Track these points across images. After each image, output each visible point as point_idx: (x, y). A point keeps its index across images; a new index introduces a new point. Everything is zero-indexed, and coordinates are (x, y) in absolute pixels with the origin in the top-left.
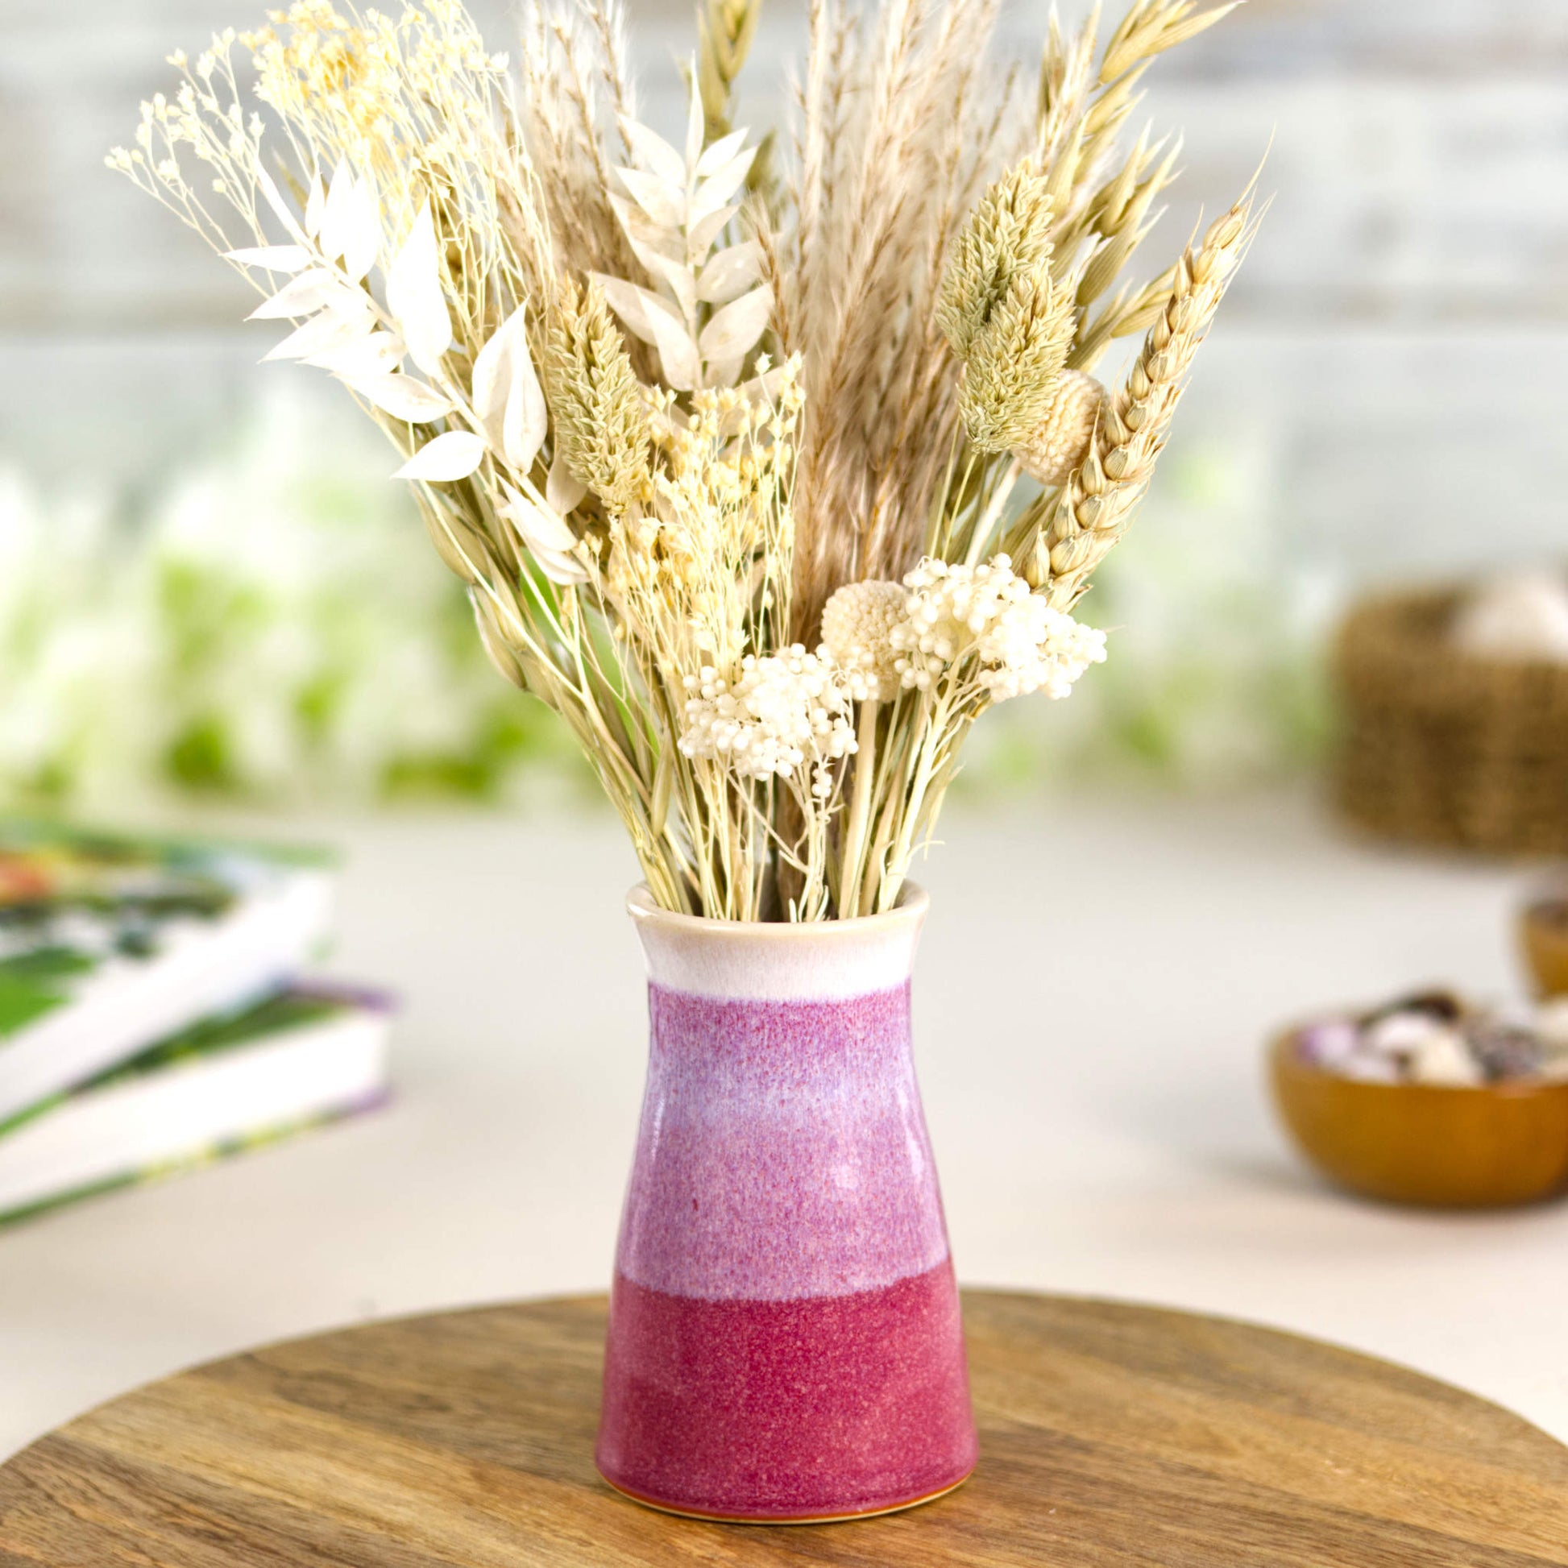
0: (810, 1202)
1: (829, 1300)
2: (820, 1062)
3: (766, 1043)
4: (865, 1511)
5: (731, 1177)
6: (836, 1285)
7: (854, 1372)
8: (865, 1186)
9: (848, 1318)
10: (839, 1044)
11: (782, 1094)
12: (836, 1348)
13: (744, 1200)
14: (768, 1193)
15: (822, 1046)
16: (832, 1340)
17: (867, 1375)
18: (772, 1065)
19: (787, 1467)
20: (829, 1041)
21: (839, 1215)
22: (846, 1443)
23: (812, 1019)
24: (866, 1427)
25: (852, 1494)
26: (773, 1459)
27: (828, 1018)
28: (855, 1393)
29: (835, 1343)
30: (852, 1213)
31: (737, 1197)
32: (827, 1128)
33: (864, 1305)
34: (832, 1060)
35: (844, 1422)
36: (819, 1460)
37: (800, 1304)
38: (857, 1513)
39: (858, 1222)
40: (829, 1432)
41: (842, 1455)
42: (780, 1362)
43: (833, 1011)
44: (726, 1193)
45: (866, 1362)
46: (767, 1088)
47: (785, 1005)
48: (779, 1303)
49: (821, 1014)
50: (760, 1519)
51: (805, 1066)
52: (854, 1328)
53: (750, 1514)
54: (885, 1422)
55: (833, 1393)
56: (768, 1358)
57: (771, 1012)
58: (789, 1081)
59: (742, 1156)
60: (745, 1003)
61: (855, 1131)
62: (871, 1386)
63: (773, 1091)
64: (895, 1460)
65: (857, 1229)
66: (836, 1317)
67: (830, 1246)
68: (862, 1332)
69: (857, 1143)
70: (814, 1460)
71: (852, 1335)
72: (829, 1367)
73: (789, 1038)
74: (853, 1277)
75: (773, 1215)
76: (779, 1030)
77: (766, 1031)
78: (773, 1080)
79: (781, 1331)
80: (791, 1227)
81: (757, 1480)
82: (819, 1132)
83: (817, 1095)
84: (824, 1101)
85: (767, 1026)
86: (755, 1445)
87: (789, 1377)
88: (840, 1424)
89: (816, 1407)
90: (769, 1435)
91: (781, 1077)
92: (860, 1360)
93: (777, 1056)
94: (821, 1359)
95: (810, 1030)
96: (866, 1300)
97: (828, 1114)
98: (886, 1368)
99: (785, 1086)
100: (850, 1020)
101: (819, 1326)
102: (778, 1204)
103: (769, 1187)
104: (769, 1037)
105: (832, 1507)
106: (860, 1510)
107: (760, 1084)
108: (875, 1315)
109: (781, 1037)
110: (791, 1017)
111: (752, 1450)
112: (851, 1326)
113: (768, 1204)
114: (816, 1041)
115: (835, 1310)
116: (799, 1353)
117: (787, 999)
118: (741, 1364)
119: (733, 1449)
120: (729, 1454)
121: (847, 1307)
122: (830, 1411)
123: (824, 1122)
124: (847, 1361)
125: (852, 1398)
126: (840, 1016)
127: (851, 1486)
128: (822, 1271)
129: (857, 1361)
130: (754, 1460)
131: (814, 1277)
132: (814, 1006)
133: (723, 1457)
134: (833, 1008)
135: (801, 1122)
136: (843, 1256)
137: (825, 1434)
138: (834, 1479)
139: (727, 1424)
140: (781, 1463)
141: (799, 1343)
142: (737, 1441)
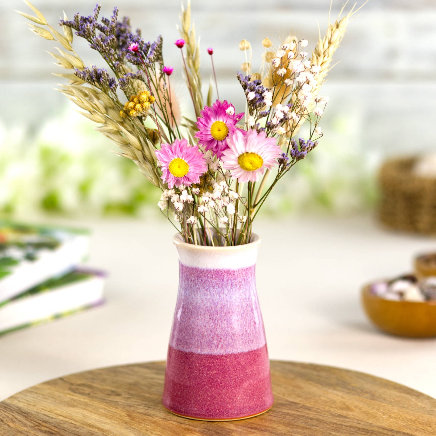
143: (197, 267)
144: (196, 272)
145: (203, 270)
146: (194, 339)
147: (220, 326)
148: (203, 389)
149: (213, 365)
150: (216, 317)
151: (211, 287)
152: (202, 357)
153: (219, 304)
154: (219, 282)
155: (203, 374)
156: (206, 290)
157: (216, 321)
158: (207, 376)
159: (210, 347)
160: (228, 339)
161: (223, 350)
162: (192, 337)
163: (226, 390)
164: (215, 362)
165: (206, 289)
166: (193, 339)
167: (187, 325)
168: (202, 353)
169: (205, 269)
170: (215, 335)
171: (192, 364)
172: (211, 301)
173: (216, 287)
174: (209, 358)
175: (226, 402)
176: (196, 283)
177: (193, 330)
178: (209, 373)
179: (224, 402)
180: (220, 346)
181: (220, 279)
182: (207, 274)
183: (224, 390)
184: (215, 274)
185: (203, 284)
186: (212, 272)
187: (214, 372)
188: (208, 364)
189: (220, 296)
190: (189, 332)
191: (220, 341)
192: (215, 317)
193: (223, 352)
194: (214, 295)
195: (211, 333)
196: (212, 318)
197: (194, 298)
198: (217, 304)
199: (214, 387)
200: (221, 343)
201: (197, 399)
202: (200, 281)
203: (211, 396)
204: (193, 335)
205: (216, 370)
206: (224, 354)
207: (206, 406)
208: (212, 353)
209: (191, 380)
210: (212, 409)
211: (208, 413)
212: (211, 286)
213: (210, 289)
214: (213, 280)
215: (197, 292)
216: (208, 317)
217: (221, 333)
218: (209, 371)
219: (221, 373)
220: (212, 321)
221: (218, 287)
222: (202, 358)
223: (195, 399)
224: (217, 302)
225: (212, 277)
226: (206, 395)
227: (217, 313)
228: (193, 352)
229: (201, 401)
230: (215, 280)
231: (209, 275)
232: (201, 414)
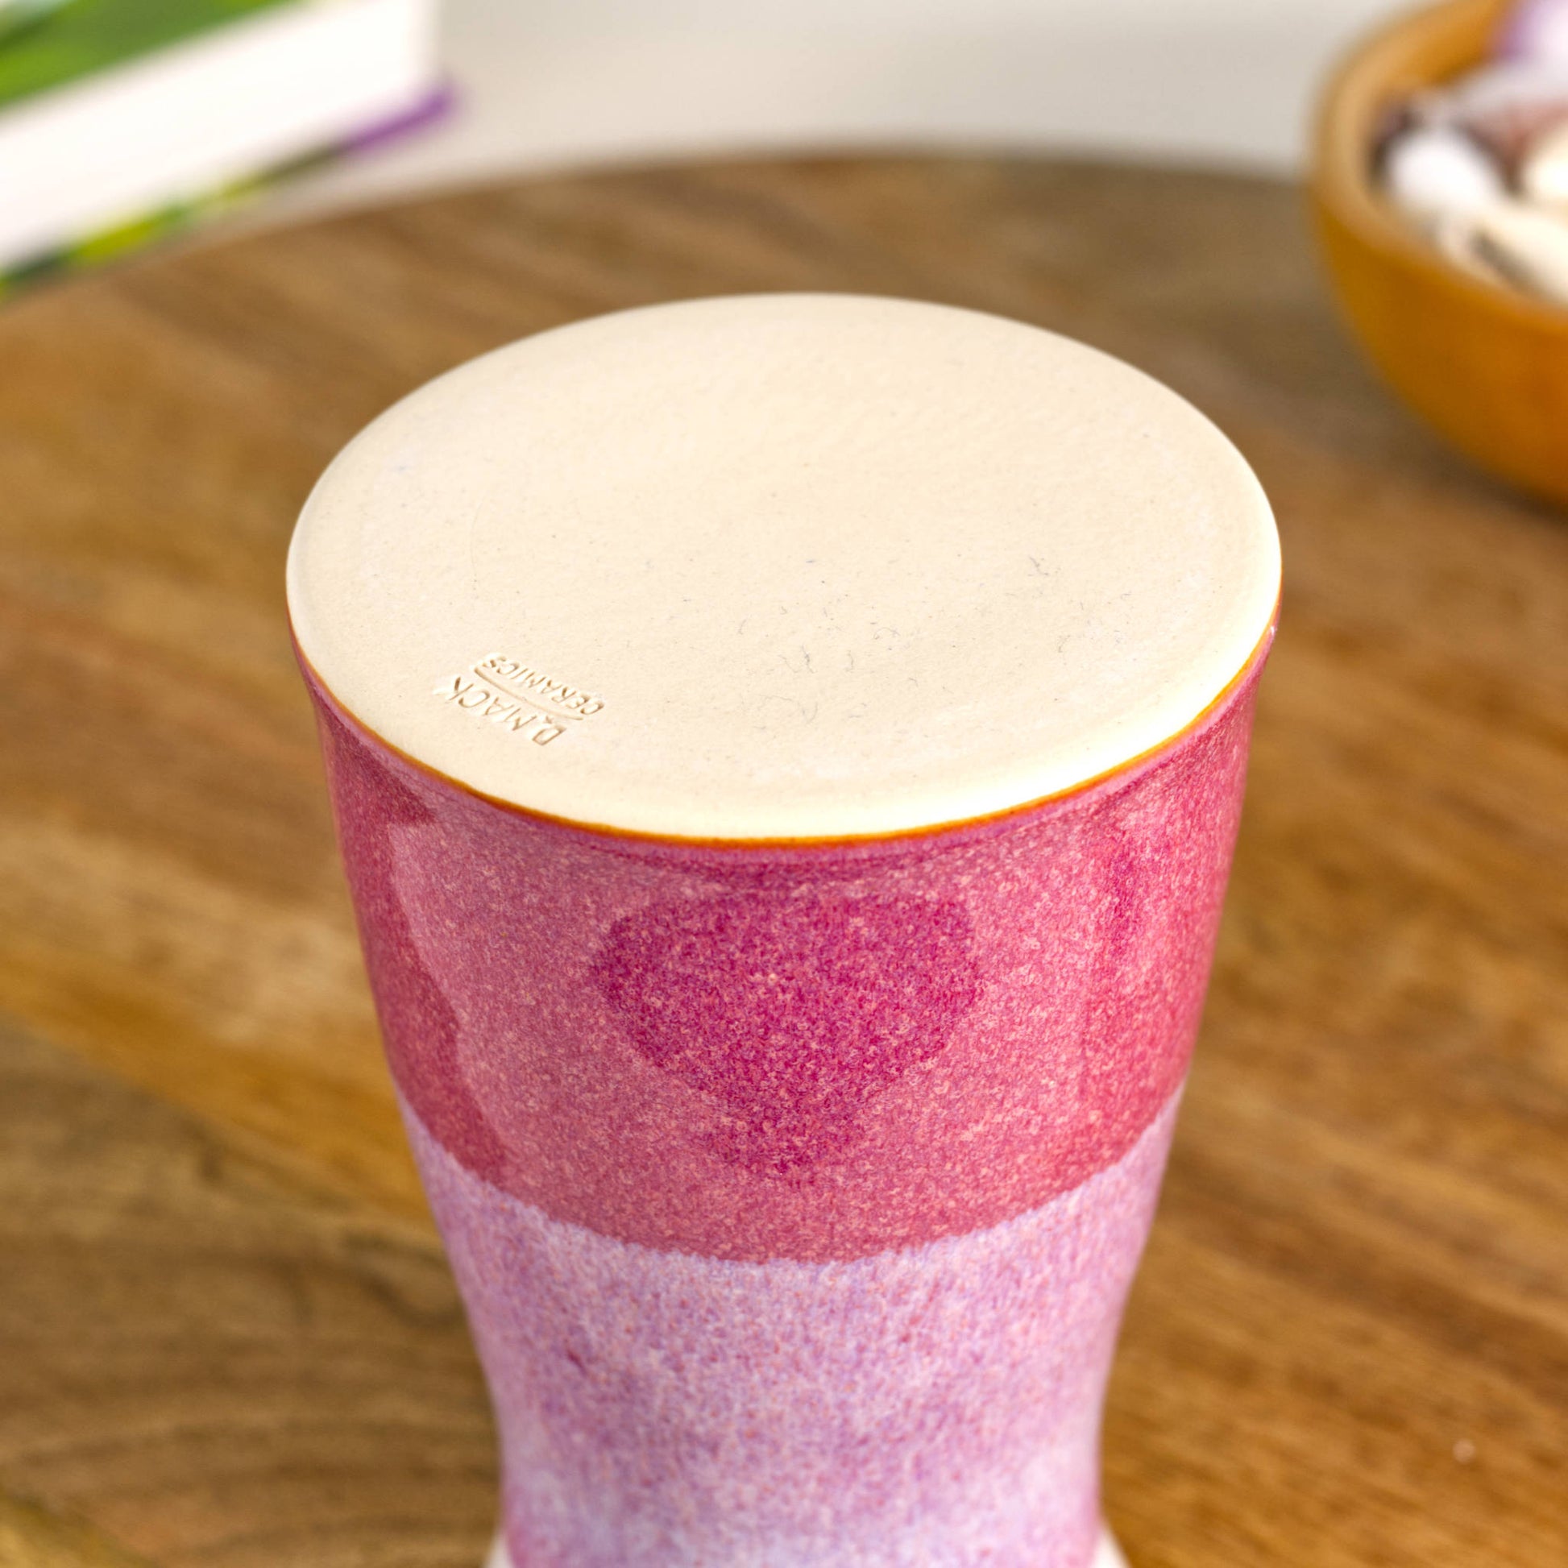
160: (851, 1345)
161: (891, 1279)
163: (883, 1031)
175: (890, 951)
179: (903, 951)
183: (902, 1031)
193: (894, 1263)
206: (887, 1256)
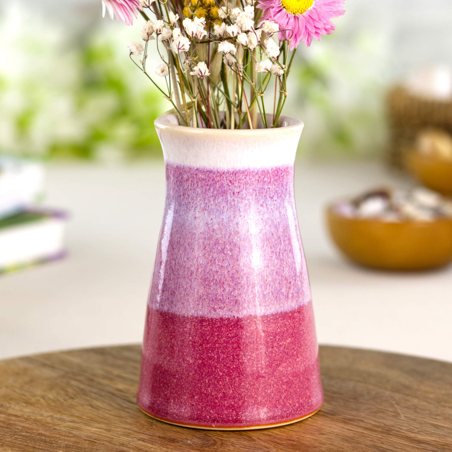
0: (202, 269)
1: (206, 319)
2: (214, 200)
3: (190, 188)
4: (216, 427)
5: (173, 252)
6: (210, 312)
7: (216, 357)
8: (231, 265)
9: (215, 329)
10: (224, 193)
11: (195, 214)
12: (208, 343)
13: (176, 264)
14: (185, 262)
15: (215, 192)
16: (206, 339)
17: (223, 359)
18: (192, 199)
19: (182, 398)
20: (218, 190)
21: (216, 277)
22: (209, 391)
23: (210, 178)
24: (220, 385)
25: (210, 417)
26: (176, 393)
27: (218, 178)
28: (216, 367)
29: (208, 341)
30: (223, 278)
31: (173, 262)
32: (214, 234)
33: (224, 325)
34: (220, 200)
35: (209, 381)
36: (196, 397)
37: (193, 319)
38: (213, 427)
39: (226, 283)
40: (201, 384)
41: (207, 397)
42: (182, 346)
43: (221, 175)
44: (170, 260)
45: (224, 353)
46: (190, 210)
47: (197, 169)
48: (184, 317)
49: (214, 176)
50: (168, 421)
51: (206, 201)
52: (218, 335)
53: (165, 418)
54: (231, 385)
55: (205, 366)
56: (177, 343)
57: (192, 172)
58: (199, 208)
59: (177, 242)
60: (182, 167)
61: (229, 237)
62: (225, 365)
63: (192, 212)
64: (236, 405)
65: (224, 286)
66: (209, 328)
67: (210, 292)
68: (222, 338)
69: (230, 244)
70: (194, 397)
71: (216, 339)
72: (204, 352)
73: (199, 186)
74: (220, 310)
75: (186, 273)
76: (195, 182)
77: (190, 181)
78: (192, 207)
79: (183, 331)
80: (193, 280)
81: (169, 401)
82: (211, 235)
83: (211, 217)
84: (214, 220)
85: (190, 179)
86: (170, 385)
87: (185, 354)
88: (207, 381)
89: (196, 371)
90: (175, 381)
91: (195, 206)
92: (220, 352)
93: (194, 195)
94: (200, 347)
95: (209, 183)
96: (226, 322)
97: (216, 227)
98: (234, 358)
99: (197, 210)
100: (230, 181)
101: (200, 331)
102: (188, 268)
103: (185, 259)
104: (191, 185)
105: (200, 421)
106: (213, 425)
107: (187, 208)
108: (230, 330)
109: (196, 185)
110: (200, 176)
111: (168, 387)
112: (216, 334)
113: (184, 267)
114: (212, 190)
115: (208, 325)
116: (191, 343)
117: (198, 167)
118: (167, 344)
119: (162, 385)
120: (160, 387)
121: (215, 324)
122: (202, 374)
123: (214, 230)
124: (213, 351)
125: (214, 369)
126: (225, 179)
127: (211, 413)
128: (205, 304)
129: (218, 352)
130: (169, 392)
131: (200, 306)
132: (211, 172)
133: (158, 388)
134: (221, 174)
135: (203, 229)
136: (215, 298)
137: (199, 385)
138: (202, 408)
139: (160, 373)
140: (179, 395)
141: (190, 338)
142: (163, 381)
143: (246, 168)
144: (243, 178)
145: (256, 172)
146: (252, 291)
147: (286, 263)
148: (275, 373)
149: (285, 329)
150: (280, 249)
151: (269, 199)
152: (269, 319)
153: (280, 225)
154: (278, 189)
155: (272, 347)
156: (261, 205)
157: (281, 255)
158: (279, 350)
159: (278, 300)
160: (297, 282)
161: (295, 301)
162: (247, 290)
164: (287, 323)
165: (261, 203)
166: (250, 293)
167: (234, 271)
168: (269, 313)
169: (261, 170)
170: (283, 279)
171: (253, 336)
172: (270, 223)
173: (275, 198)
174: (280, 319)
175: (304, 387)
176: (244, 195)
177: (247, 277)
178: (281, 343)
180: (290, 296)
181: (279, 184)
182: (263, 177)
184: (274, 175)
185: (256, 195)
186: (270, 172)
187: (288, 341)
188: (279, 330)
189: (280, 213)
190: (240, 283)
191: (289, 288)
192: (278, 249)
193: (295, 305)
194: (273, 211)
195: (277, 277)
196: (274, 251)
197: (240, 223)
198: (278, 226)
199: (290, 366)
200: (291, 291)
201: (266, 393)
202: (251, 191)
203: (287, 382)
204: (248, 287)
205: (290, 337)
206: (296, 308)
207: (281, 401)
208: (282, 309)
209: (253, 363)
210: (289, 404)
211: (285, 412)
212: (268, 197)
213: (267, 202)
214: (271, 187)
215: (245, 211)
216: (270, 250)
217: (290, 274)
218: (281, 341)
219: (296, 340)
220: (276, 255)
221: (278, 197)
222: (269, 321)
223: (264, 394)
224: (278, 223)
225: (270, 182)
226: (281, 382)
227: (280, 240)
228: (253, 314)
229: (272, 395)
230: (274, 187)
231: (266, 179)
232: (276, 416)
